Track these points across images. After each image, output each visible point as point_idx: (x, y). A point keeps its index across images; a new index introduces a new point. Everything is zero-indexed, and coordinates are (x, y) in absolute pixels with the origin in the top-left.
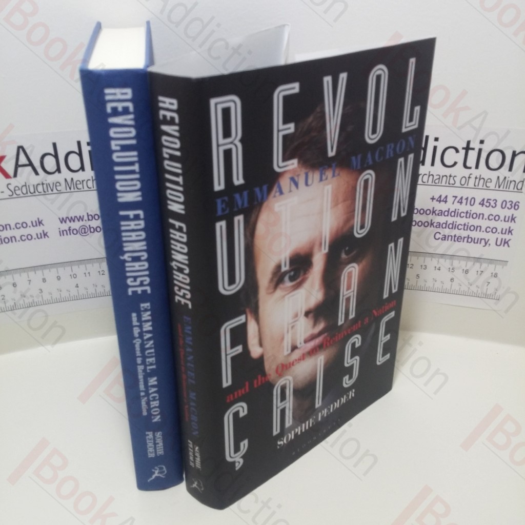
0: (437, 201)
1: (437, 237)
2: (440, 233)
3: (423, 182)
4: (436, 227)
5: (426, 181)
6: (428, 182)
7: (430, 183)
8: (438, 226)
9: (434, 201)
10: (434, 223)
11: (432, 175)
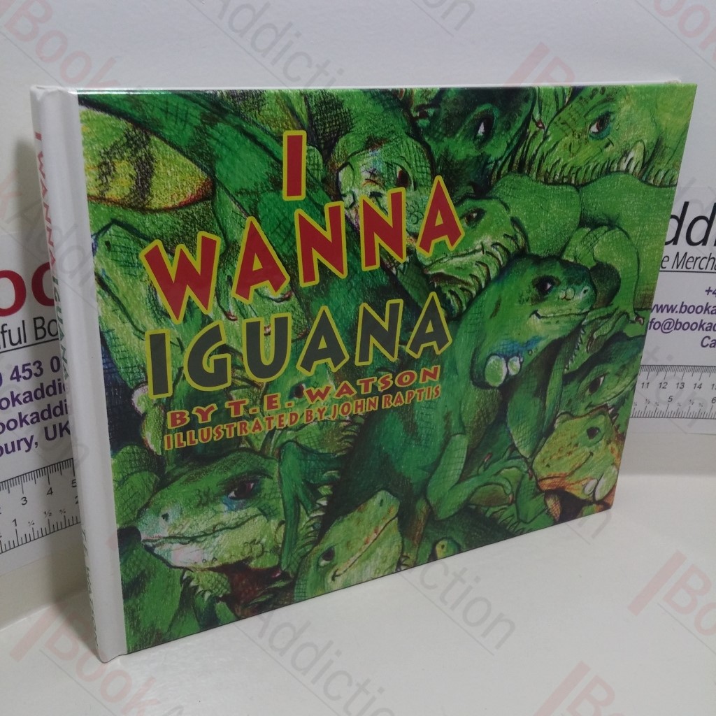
0: (714, 293)
1: (705, 344)
2: (709, 338)
3: (700, 268)
4: (706, 330)
5: (692, 267)
6: (706, 269)
7: (709, 269)
8: (708, 329)
9: (710, 293)
10: (704, 324)
11: (714, 258)
